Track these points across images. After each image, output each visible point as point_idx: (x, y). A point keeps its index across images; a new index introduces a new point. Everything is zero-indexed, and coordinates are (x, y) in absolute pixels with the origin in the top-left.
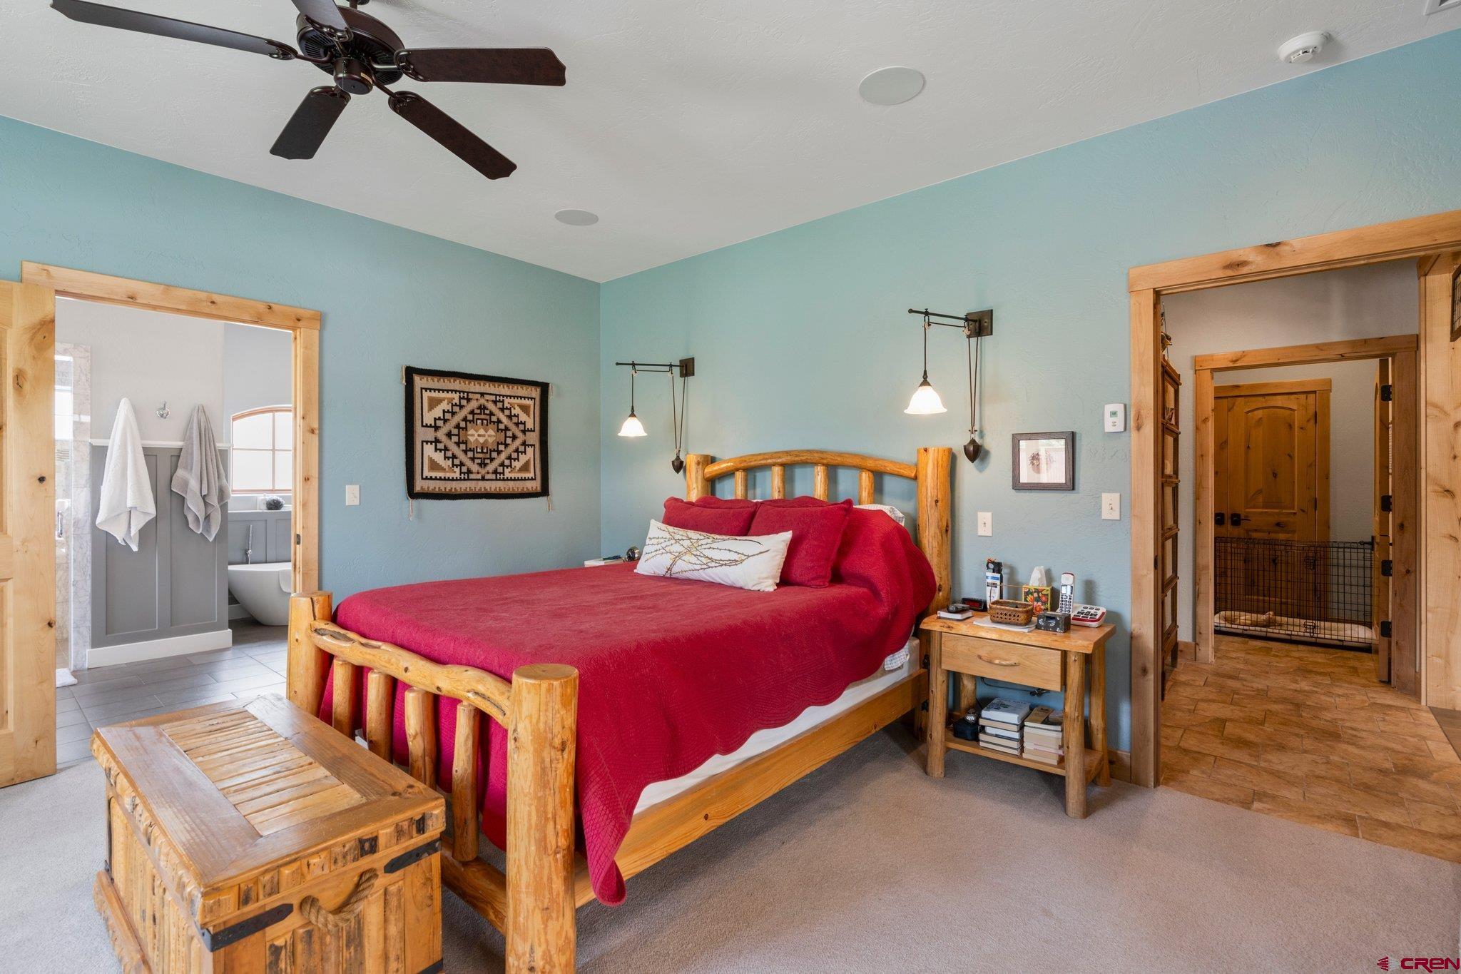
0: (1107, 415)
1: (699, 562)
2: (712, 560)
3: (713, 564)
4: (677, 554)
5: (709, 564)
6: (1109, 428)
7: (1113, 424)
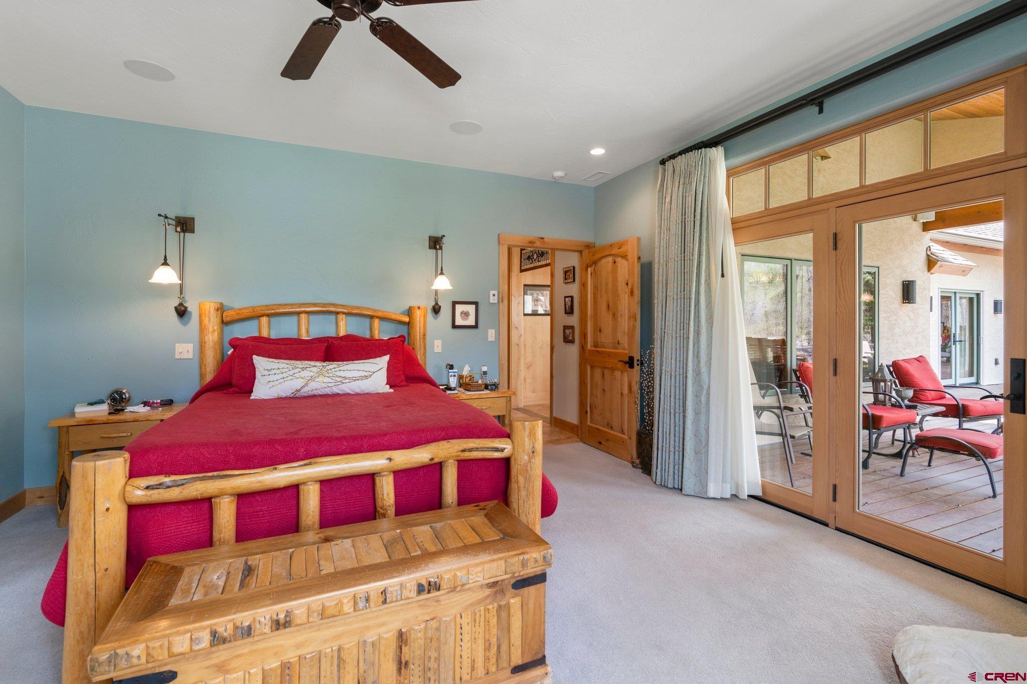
0: (491, 295)
1: (333, 381)
2: (345, 378)
3: (347, 381)
4: (309, 378)
5: (343, 381)
6: (492, 301)
7: (493, 300)
